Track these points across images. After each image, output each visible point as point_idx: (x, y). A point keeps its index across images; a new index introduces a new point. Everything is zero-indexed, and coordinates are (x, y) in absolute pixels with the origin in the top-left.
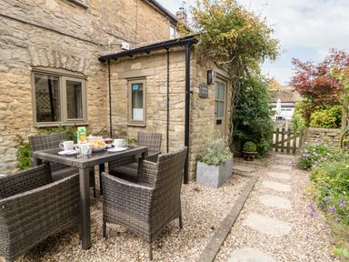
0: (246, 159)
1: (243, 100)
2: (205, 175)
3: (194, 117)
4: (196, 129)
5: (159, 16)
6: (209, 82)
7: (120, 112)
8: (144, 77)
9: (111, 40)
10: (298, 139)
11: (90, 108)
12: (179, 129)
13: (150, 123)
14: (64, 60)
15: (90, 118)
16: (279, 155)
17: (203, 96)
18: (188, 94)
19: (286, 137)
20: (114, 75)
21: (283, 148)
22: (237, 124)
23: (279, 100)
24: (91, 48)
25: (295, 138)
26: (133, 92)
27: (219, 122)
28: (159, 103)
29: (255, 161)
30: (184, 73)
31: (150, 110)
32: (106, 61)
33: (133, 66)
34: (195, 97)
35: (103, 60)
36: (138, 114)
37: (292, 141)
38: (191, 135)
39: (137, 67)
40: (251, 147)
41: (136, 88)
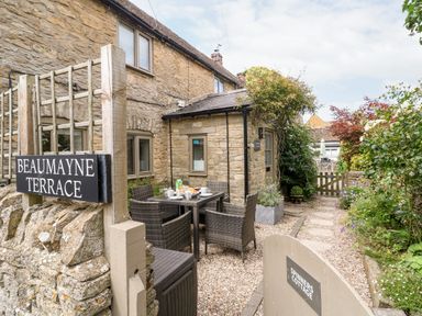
0: (294, 202)
1: (287, 149)
2: (263, 215)
3: (251, 168)
4: (253, 177)
5: (205, 71)
6: (261, 137)
7: (181, 164)
8: (206, 134)
9: (170, 100)
10: (340, 182)
11: (155, 162)
12: (239, 177)
13: (211, 173)
14: (139, 122)
15: (155, 170)
16: (324, 198)
17: (257, 149)
18: (246, 148)
19: (329, 181)
20: (175, 131)
21: (327, 190)
22: (284, 170)
23: (323, 140)
24: (157, 109)
25: (337, 181)
26: (195, 146)
27: (268, 169)
28: (219, 156)
29: (302, 204)
30: (242, 133)
31: (211, 162)
32: (167, 119)
33: (195, 125)
34: (251, 151)
35: (165, 118)
36: (199, 165)
37: (335, 184)
38: (250, 182)
39: (198, 126)
40: (298, 191)
41: (197, 142)
